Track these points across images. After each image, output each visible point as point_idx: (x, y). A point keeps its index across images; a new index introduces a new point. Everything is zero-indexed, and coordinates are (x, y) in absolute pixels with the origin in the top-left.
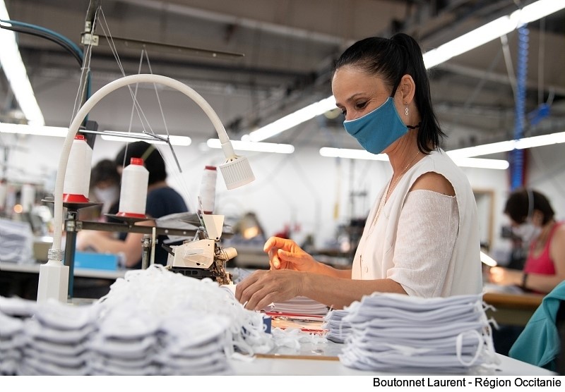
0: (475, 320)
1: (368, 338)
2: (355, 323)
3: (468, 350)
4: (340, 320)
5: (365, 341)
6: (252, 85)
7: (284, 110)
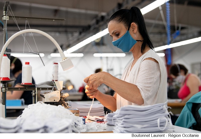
0: (164, 113)
1: (124, 123)
2: (118, 117)
3: (162, 124)
4: (112, 117)
5: (123, 124)
6: (66, 32)
7: (79, 40)
